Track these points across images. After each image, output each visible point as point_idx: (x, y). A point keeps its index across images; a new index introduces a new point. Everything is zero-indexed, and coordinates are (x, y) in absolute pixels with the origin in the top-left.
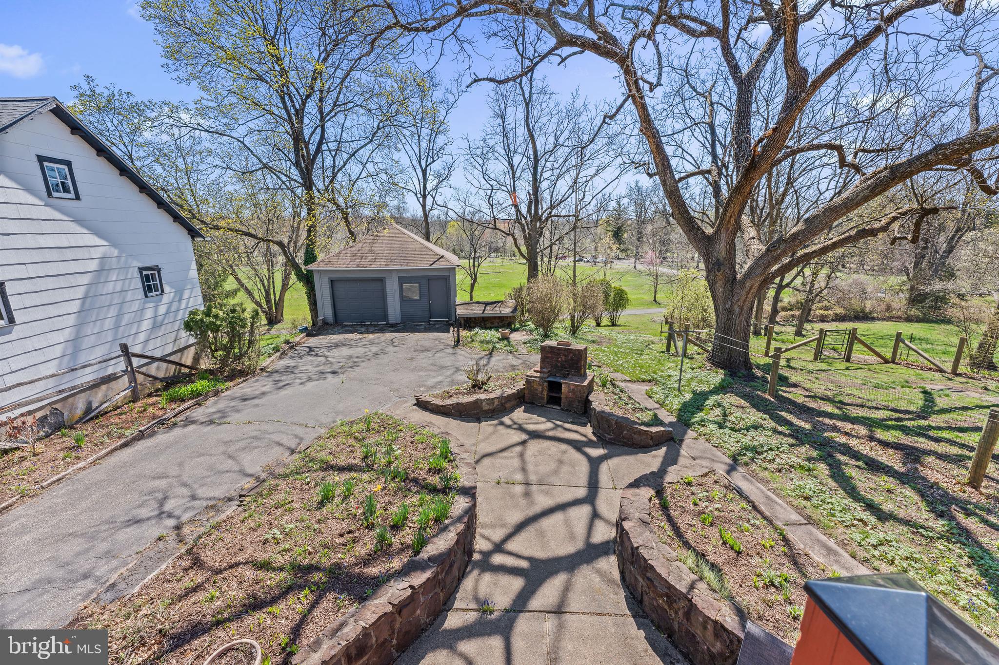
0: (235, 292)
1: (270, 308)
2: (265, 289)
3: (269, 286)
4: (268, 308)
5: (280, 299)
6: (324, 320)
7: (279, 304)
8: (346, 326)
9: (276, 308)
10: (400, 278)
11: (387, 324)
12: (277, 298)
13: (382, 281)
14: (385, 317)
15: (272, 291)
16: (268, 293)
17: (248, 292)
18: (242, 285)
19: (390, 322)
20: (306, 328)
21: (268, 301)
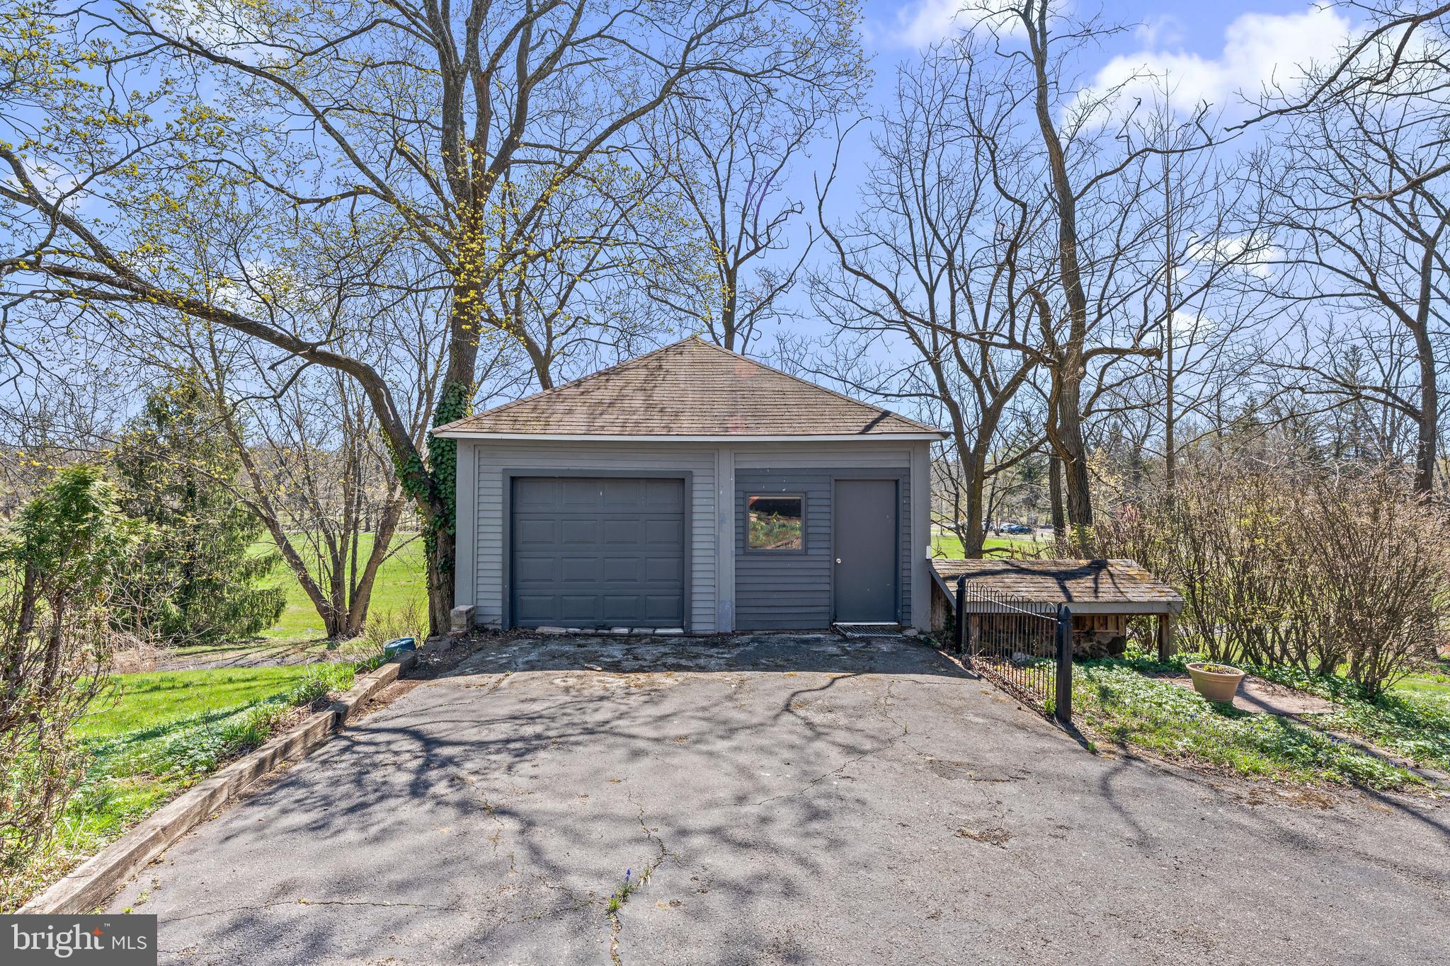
0: (266, 565)
1: (338, 601)
2: (334, 558)
3: (343, 550)
4: (335, 600)
5: (364, 580)
6: (471, 615)
7: (360, 594)
8: (547, 638)
9: (352, 601)
10: (740, 475)
11: (689, 634)
12: (358, 581)
13: (680, 482)
14: (681, 614)
15: (348, 565)
16: (338, 565)
17: (297, 564)
18: (288, 549)
19: (697, 628)
20: (411, 645)
21: (337, 584)
